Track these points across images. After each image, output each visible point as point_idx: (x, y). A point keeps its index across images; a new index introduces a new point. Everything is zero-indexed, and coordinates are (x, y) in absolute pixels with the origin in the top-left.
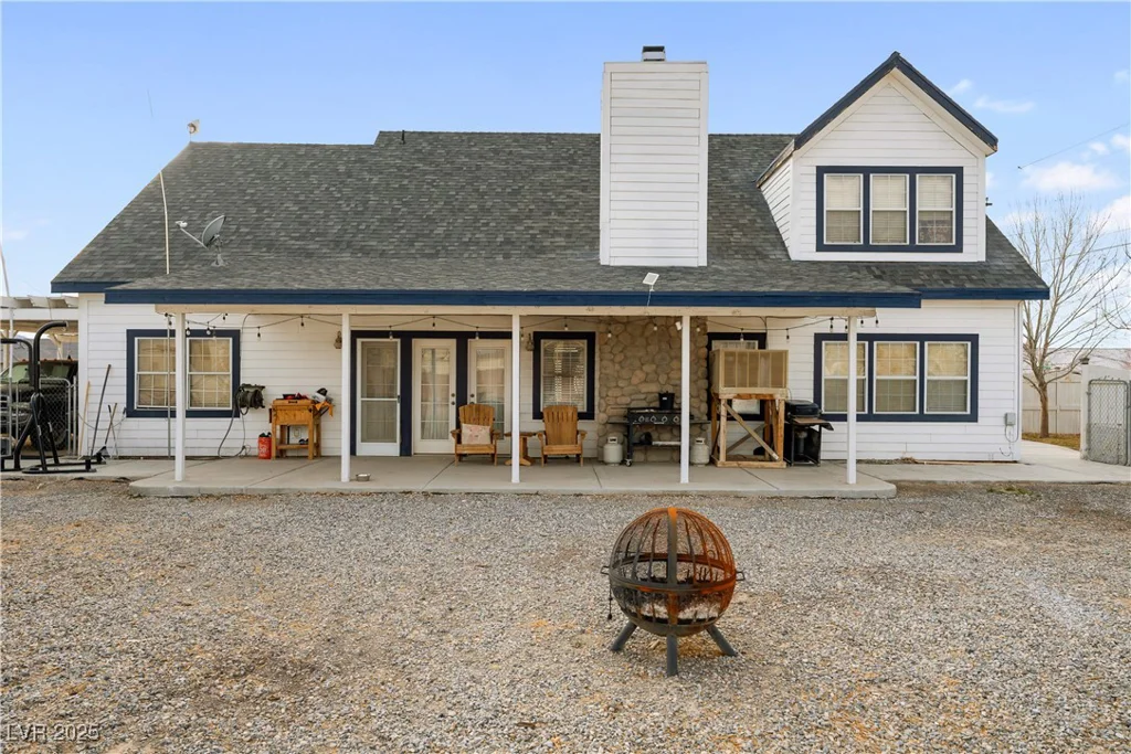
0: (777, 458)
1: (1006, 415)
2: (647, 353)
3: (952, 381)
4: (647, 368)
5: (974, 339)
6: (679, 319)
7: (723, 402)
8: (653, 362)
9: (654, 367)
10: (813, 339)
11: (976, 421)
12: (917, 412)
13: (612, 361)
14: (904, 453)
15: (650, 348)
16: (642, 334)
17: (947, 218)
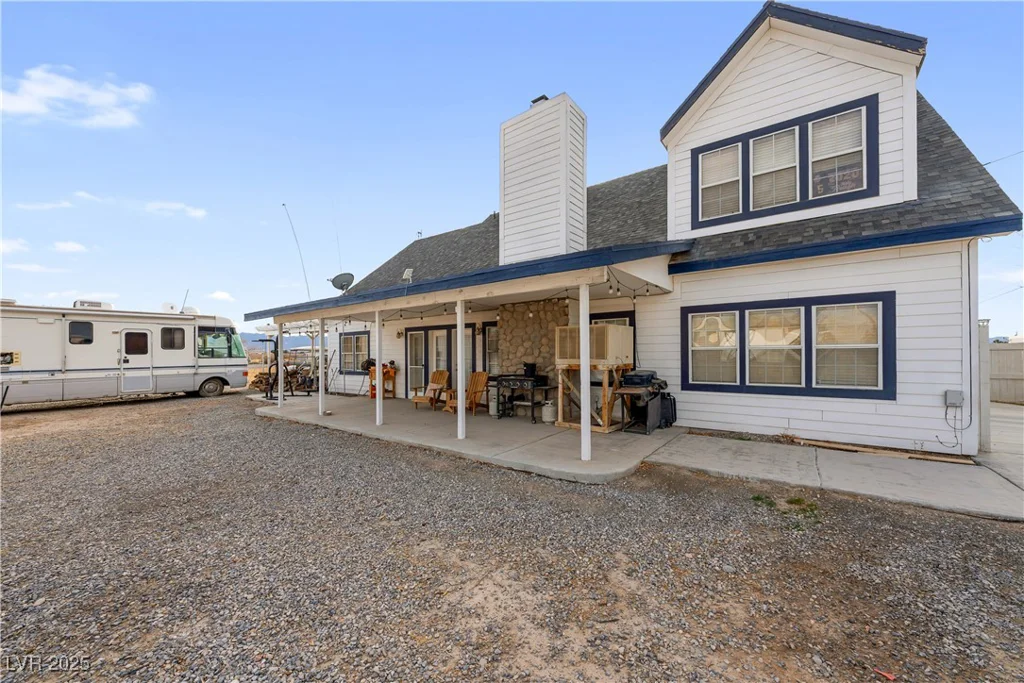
0: (601, 423)
1: (946, 393)
2: (526, 333)
3: (853, 350)
4: (527, 344)
5: (888, 299)
6: (455, 303)
7: (560, 371)
8: (529, 339)
9: (530, 343)
10: (679, 312)
11: (895, 399)
12: (803, 385)
13: (505, 339)
14: (786, 429)
15: (527, 329)
16: (523, 319)
17: (855, 160)
